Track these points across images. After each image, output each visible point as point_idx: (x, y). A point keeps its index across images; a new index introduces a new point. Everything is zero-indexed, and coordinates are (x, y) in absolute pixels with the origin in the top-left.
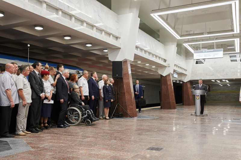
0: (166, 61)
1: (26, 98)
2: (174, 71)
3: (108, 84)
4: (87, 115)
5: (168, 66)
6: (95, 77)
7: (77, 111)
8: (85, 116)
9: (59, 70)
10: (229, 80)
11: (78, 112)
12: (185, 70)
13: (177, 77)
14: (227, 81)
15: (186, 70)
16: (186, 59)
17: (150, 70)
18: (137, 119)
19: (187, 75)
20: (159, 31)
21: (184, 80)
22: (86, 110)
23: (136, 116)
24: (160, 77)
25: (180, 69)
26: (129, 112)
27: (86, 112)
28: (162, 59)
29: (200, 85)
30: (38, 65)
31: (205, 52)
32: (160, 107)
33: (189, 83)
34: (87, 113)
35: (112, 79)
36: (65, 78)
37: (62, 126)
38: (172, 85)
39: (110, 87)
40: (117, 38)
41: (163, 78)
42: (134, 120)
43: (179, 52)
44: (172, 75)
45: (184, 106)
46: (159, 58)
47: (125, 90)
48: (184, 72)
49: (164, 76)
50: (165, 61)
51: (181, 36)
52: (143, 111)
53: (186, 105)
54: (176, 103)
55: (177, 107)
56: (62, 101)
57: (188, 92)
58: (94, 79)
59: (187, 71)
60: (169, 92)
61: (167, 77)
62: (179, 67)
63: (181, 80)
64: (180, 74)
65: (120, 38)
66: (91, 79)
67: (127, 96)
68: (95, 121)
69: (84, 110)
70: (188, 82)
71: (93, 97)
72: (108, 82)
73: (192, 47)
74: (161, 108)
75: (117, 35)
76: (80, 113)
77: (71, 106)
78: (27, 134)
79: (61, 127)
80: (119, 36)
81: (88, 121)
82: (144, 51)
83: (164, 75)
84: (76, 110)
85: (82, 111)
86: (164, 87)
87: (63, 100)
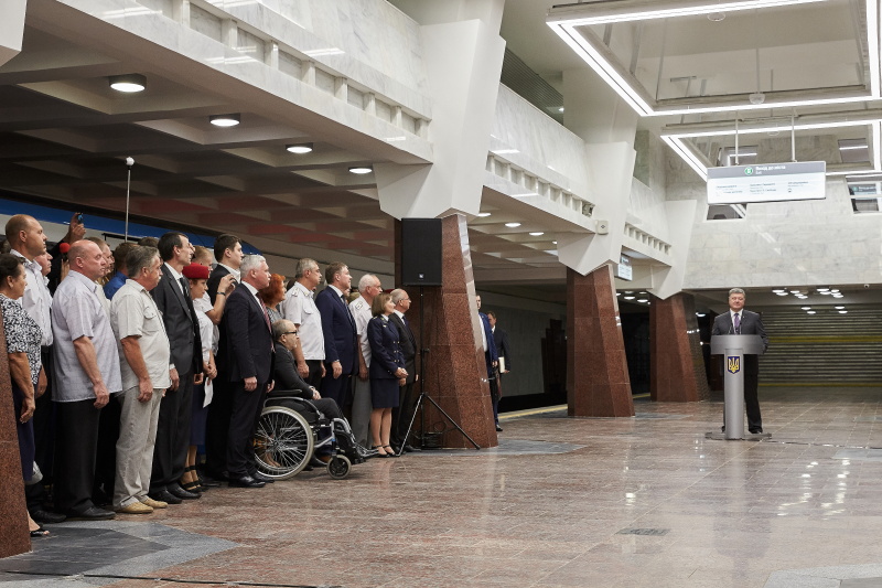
0: (591, 209)
1: (150, 372)
2: (625, 252)
4: (333, 437)
5: (601, 231)
6: (344, 287)
7: (295, 420)
8: (327, 441)
9: (223, 261)
10: (846, 290)
11: (299, 424)
12: (661, 244)
13: (630, 278)
14: (837, 294)
15: (667, 247)
16: (667, 198)
18: (496, 453)
19: (669, 267)
20: (559, 76)
21: (656, 290)
22: (329, 417)
23: (496, 444)
25: (644, 240)
26: (470, 425)
27: (332, 425)
28: (576, 201)
29: (737, 315)
30: (180, 246)
31: (754, 175)
32: (564, 408)
33: (681, 302)
34: (335, 427)
35: (402, 294)
36: (254, 291)
37: (250, 479)
38: (617, 309)
39: (393, 326)
40: (416, 122)
41: (577, 282)
42: (488, 456)
43: (640, 172)
44: (615, 267)
45: (661, 405)
46: (567, 196)
47: (452, 340)
48: (657, 254)
49: (584, 273)
50: (587, 209)
51: (656, 105)
52: (506, 424)
53: (666, 400)
54: (634, 393)
55: (637, 407)
56: (253, 384)
57: (677, 344)
58: (339, 293)
59: (669, 250)
60: (605, 345)
61: (595, 277)
62: (638, 232)
63: (644, 290)
64: (643, 264)
65: (428, 122)
66: (329, 295)
67: (458, 363)
68: (365, 459)
69: (322, 416)
70: (674, 302)
71: (337, 366)
73: (696, 149)
74: (571, 413)
75: (419, 110)
76: (308, 428)
77: (279, 403)
78: (155, 507)
79: (246, 485)
80: (427, 116)
81: (340, 459)
82: (512, 169)
83: (584, 268)
84: (291, 417)
85: (313, 420)
86: (580, 324)
87: (254, 380)
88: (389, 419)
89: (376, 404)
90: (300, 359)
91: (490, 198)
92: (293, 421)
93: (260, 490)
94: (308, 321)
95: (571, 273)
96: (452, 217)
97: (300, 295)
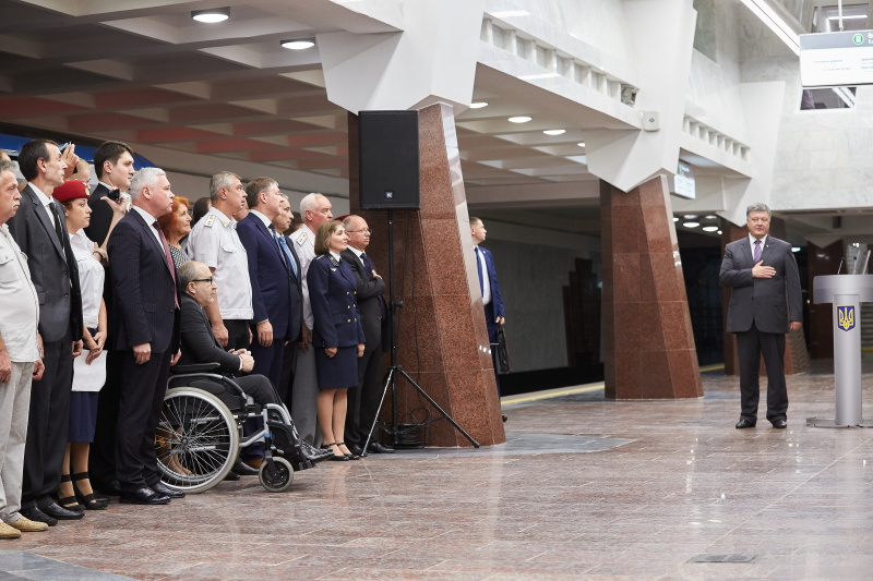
0: (634, 95)
1: (10, 338)
2: (684, 157)
3: (335, 249)
4: (266, 431)
5: (649, 126)
6: (274, 213)
7: (211, 407)
8: (260, 436)
9: (106, 177)
11: (217, 413)
12: (736, 145)
13: (692, 195)
15: (744, 150)
16: (743, 79)
17: (526, 153)
18: (503, 453)
19: (748, 179)
21: (730, 213)
22: (261, 402)
23: (501, 439)
24: (597, 194)
25: (711, 140)
26: (462, 413)
27: (264, 413)
28: (612, 83)
30: (46, 158)
31: (866, 44)
32: (600, 387)
34: (270, 416)
35: (360, 222)
36: (150, 220)
37: (148, 492)
38: (674, 240)
39: (347, 268)
41: (616, 202)
42: (491, 457)
43: (704, 41)
44: (671, 177)
46: (598, 76)
47: (435, 287)
48: (731, 161)
49: (626, 188)
50: (628, 94)
52: (515, 411)
54: (701, 364)
55: (706, 385)
56: (145, 354)
58: (267, 222)
59: (748, 154)
60: (659, 293)
61: (642, 193)
62: (702, 129)
63: (713, 213)
64: (711, 176)
67: (445, 322)
68: (313, 463)
69: (250, 401)
72: (340, 237)
73: (782, 9)
74: (610, 394)
76: (230, 419)
77: (188, 383)
78: (24, 530)
79: (145, 501)
81: (277, 462)
82: (518, 38)
83: (624, 183)
84: (205, 403)
85: (238, 408)
86: (620, 260)
87: (146, 349)
88: (343, 405)
89: (324, 384)
90: (215, 318)
91: (488, 80)
92: (208, 409)
93: (164, 508)
94: (229, 263)
95: (606, 187)
96: (432, 108)
97: (216, 226)
